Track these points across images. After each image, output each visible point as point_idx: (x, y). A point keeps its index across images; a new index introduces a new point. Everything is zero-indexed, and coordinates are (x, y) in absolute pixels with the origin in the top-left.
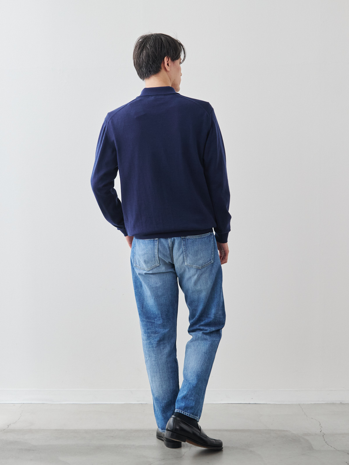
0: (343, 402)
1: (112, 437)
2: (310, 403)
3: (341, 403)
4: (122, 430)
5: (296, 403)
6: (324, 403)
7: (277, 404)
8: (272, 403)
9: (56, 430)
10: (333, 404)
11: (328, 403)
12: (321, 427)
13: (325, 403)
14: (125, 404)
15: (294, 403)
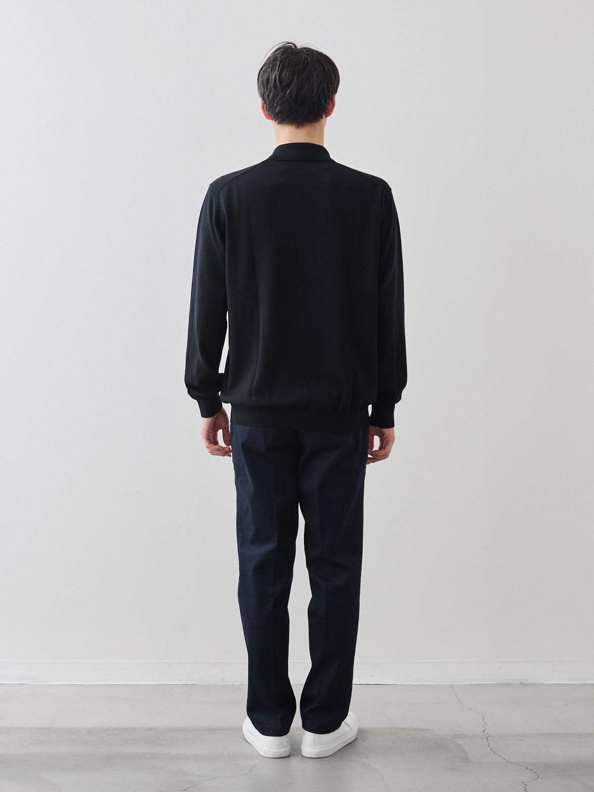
0: (524, 682)
1: (133, 740)
2: (469, 683)
3: (521, 683)
4: (150, 729)
5: (445, 684)
6: (493, 683)
7: (413, 685)
8: (406, 684)
9: (40, 728)
10: (508, 685)
11: (499, 684)
12: (485, 724)
13: (495, 683)
14: (158, 685)
15: (441, 684)
